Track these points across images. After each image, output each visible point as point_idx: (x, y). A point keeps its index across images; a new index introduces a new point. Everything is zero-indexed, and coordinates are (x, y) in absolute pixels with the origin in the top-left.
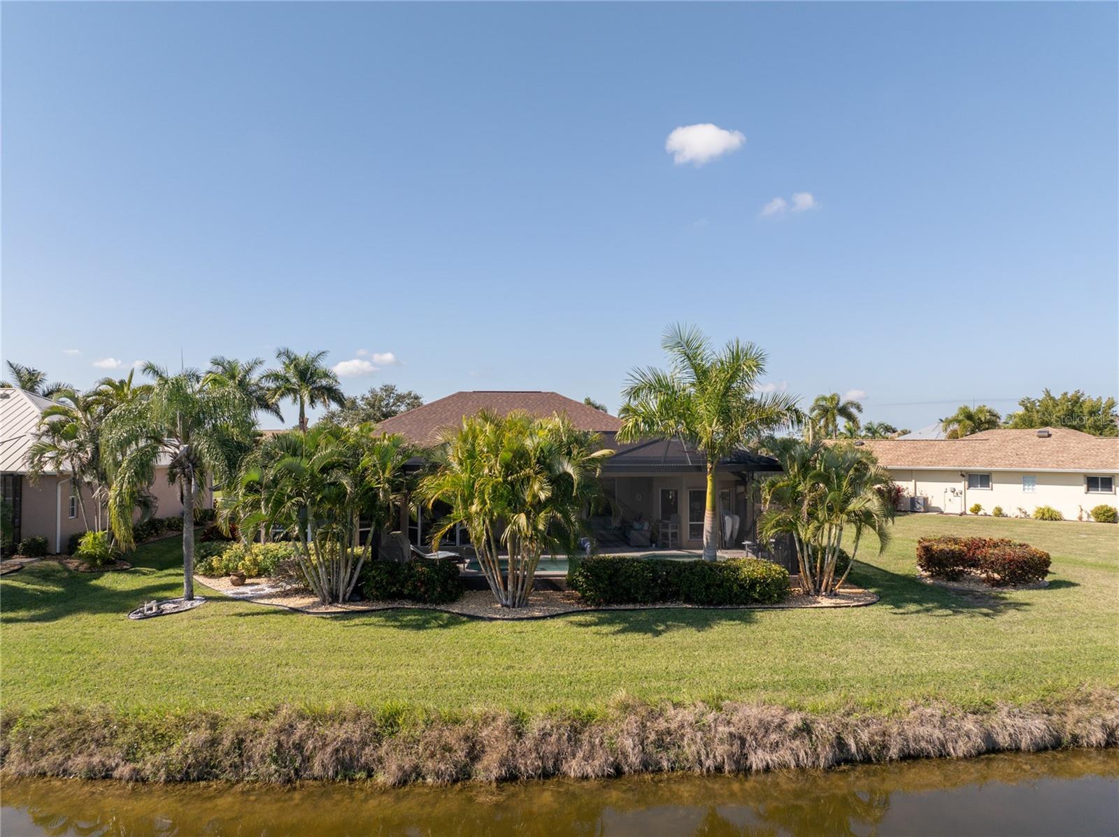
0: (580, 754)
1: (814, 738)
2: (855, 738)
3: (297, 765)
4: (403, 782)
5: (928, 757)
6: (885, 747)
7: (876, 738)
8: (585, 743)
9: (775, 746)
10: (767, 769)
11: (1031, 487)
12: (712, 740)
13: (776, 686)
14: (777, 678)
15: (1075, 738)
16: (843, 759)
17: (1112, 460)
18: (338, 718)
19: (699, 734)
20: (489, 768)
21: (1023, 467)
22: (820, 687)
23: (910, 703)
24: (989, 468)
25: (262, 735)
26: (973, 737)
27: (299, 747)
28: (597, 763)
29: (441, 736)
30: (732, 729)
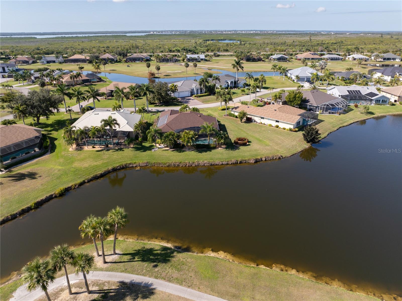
4: (182, 166)
5: (217, 165)
6: (214, 164)
8: (194, 164)
10: (206, 166)
11: (269, 120)
15: (229, 164)
16: (211, 165)
20: (187, 165)
21: (268, 117)
24: (264, 117)
25: (172, 164)
26: (221, 163)
27: (175, 164)
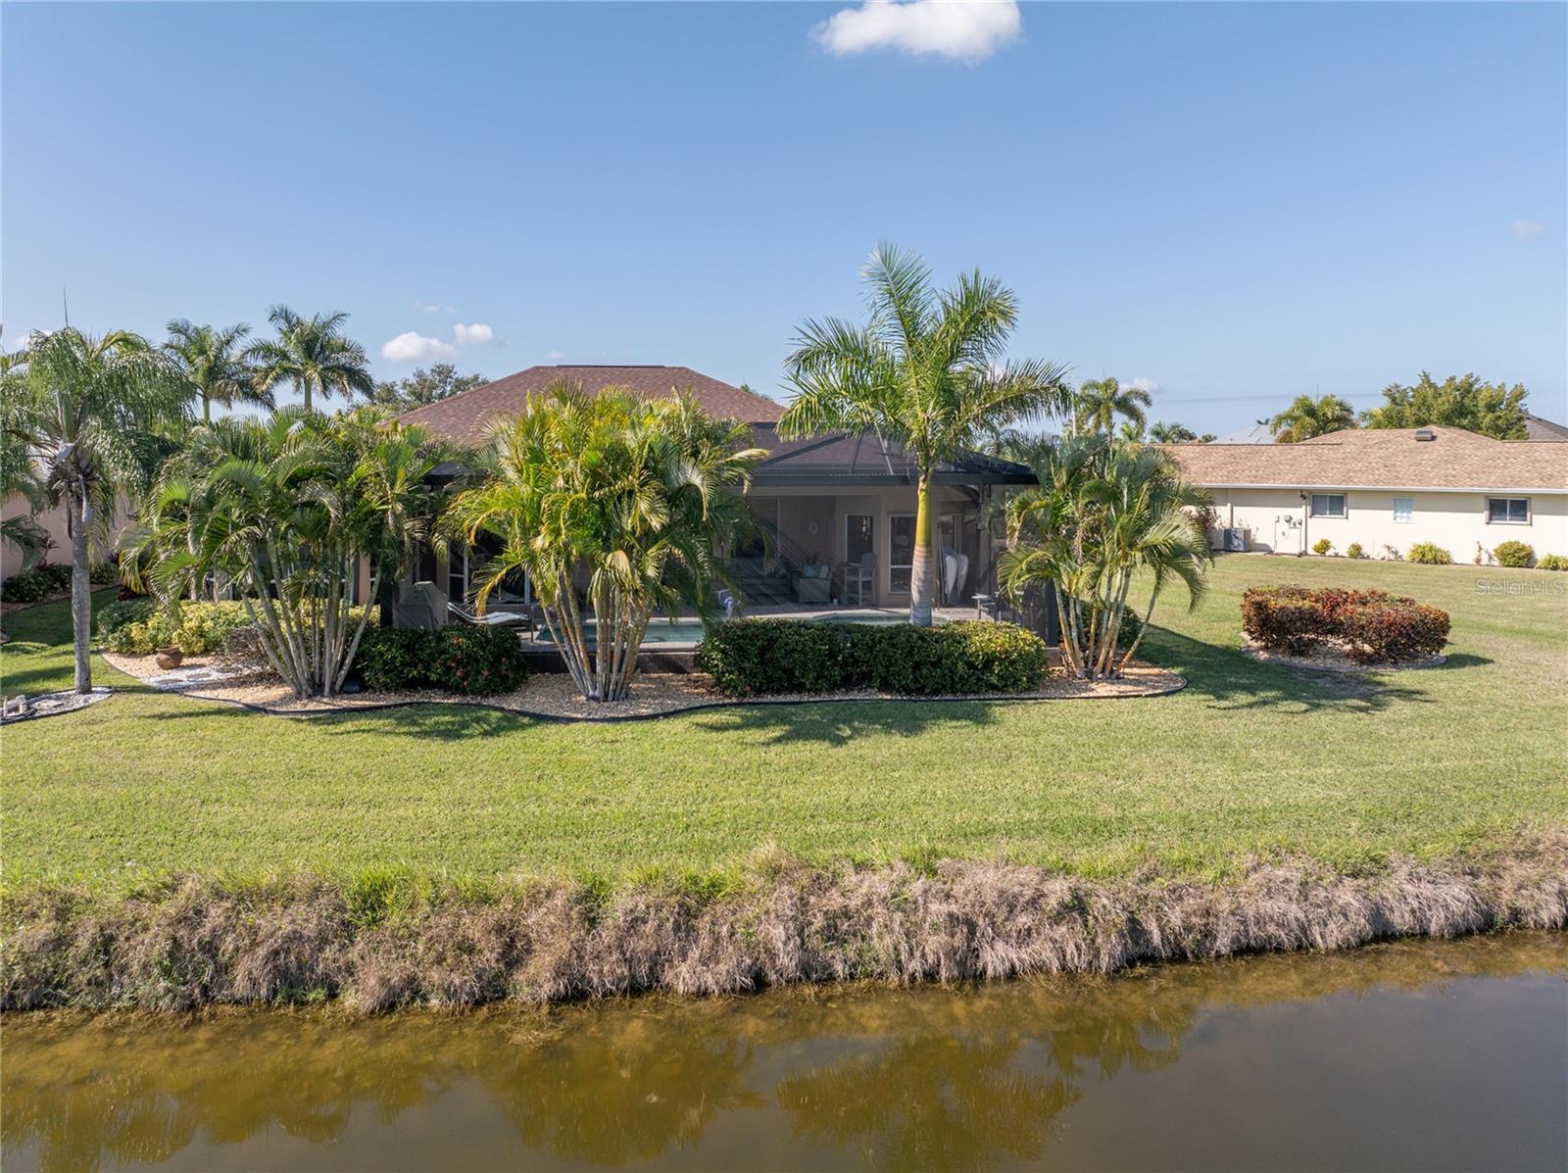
0: (695, 954)
1: (1091, 922)
2: (1159, 919)
3: (206, 979)
4: (388, 1006)
5: (1279, 950)
6: (1208, 934)
7: (1194, 920)
8: (704, 933)
9: (1026, 936)
10: (1012, 975)
11: (1405, 514)
12: (919, 926)
13: (1026, 831)
14: (1027, 816)
15: (1516, 914)
16: (1139, 956)
17: (1527, 475)
18: (281, 896)
19: (898, 916)
20: (536, 979)
21: (1395, 484)
22: (1099, 831)
23: (1249, 860)
24: (1344, 486)
25: (146, 929)
26: (1352, 915)
27: (210, 948)
28: (723, 967)
29: (456, 926)
30: (954, 908)
